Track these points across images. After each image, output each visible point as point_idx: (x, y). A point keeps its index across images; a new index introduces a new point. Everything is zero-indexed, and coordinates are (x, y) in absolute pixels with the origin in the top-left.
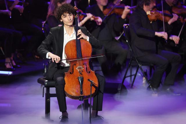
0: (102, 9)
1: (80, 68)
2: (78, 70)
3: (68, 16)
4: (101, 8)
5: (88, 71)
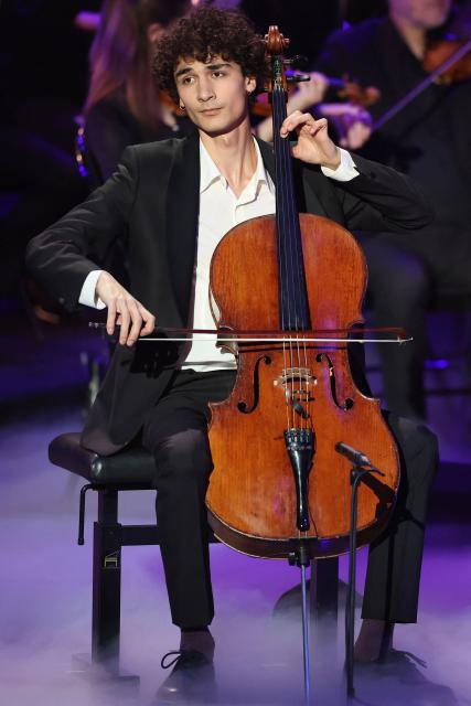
0: (417, 48)
1: (296, 379)
2: (287, 393)
4: (415, 42)
5: (339, 397)
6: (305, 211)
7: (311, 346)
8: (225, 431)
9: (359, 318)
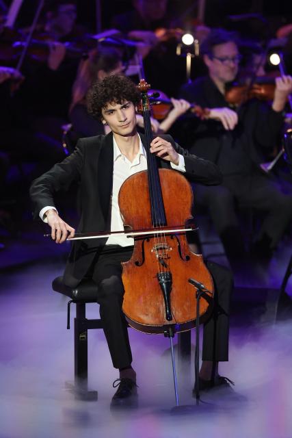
1: (161, 249)
2: (157, 256)
3: (119, 111)
4: (221, 87)
5: (183, 255)
6: (161, 167)
7: (167, 235)
8: (130, 275)
9: (190, 216)
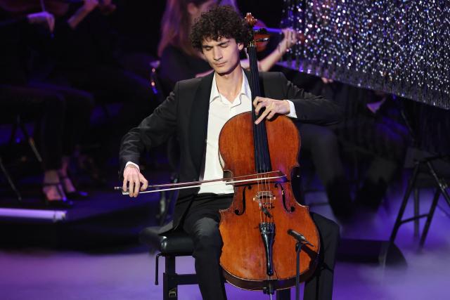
2: (260, 205)
5: (287, 206)
9: (297, 164)
